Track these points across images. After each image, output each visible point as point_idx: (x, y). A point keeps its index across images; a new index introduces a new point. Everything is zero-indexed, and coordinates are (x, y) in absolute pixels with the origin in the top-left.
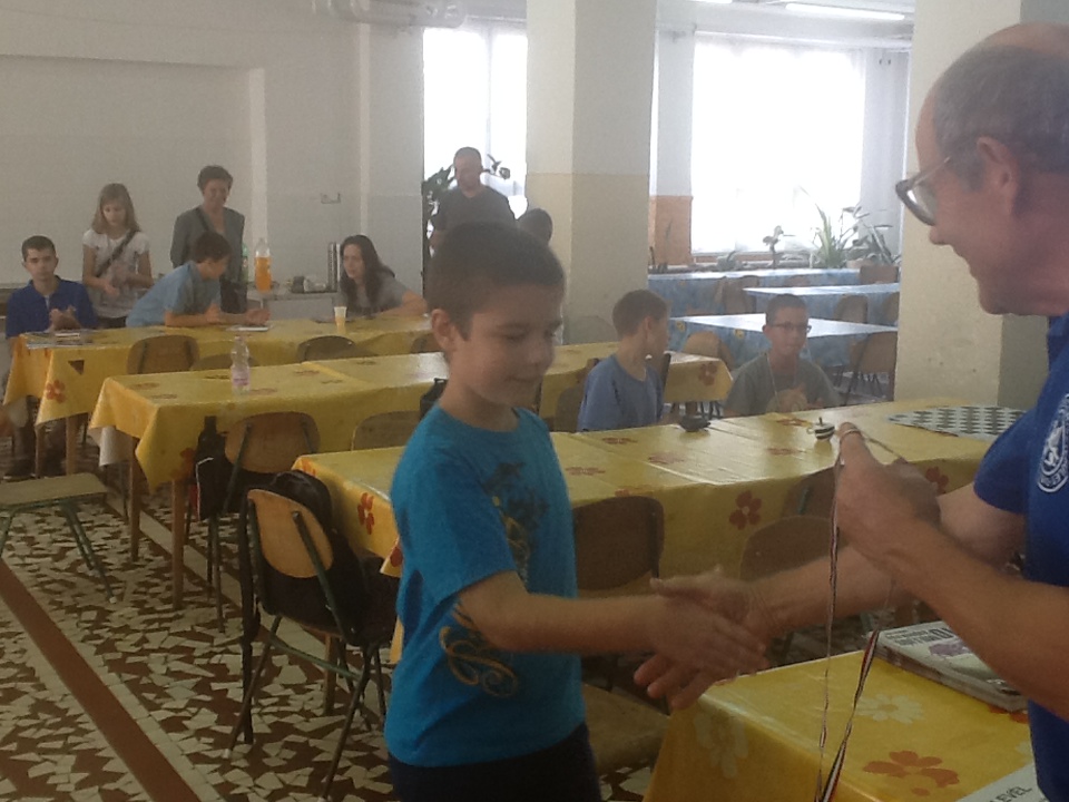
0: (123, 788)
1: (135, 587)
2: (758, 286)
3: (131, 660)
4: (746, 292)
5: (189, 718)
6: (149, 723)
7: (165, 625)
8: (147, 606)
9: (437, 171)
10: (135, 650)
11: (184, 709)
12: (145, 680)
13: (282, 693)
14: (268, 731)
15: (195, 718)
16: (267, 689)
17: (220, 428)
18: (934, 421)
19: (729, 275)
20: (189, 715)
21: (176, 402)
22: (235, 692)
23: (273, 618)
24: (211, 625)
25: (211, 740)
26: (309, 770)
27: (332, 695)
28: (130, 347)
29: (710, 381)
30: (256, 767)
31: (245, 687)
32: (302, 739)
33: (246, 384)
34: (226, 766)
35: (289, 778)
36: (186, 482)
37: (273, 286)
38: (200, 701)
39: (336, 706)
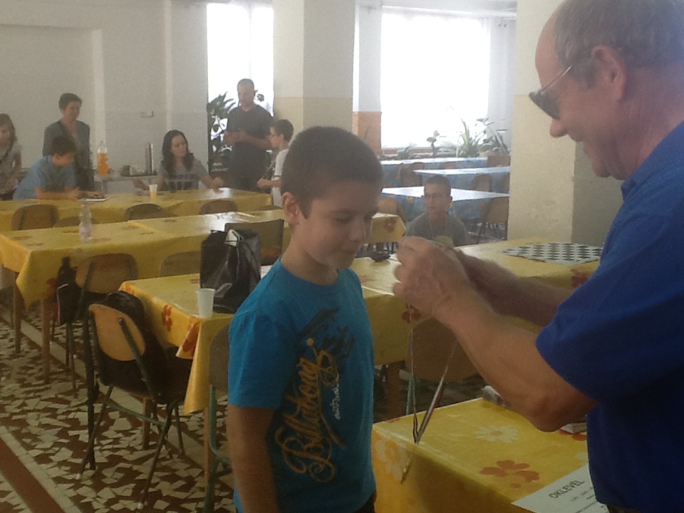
0: (10, 502)
1: (19, 370)
2: (423, 169)
3: (15, 417)
4: (414, 173)
5: (53, 454)
6: (27, 458)
7: (37, 394)
8: (26, 382)
9: (217, 96)
10: (18, 411)
11: (50, 448)
12: (24, 431)
13: (115, 436)
14: (105, 461)
15: (57, 454)
16: (105, 434)
17: (73, 265)
18: (531, 252)
19: (405, 162)
20: (53, 452)
21: (43, 248)
22: (84, 436)
23: (108, 387)
24: (68, 393)
25: (68, 468)
26: (133, 485)
27: (148, 437)
28: (13, 212)
29: (391, 229)
30: (98, 484)
31: (90, 433)
32: (128, 466)
33: (89, 236)
34: (77, 484)
35: (119, 491)
36: (51, 300)
37: (110, 171)
38: (60, 442)
39: (151, 443)
